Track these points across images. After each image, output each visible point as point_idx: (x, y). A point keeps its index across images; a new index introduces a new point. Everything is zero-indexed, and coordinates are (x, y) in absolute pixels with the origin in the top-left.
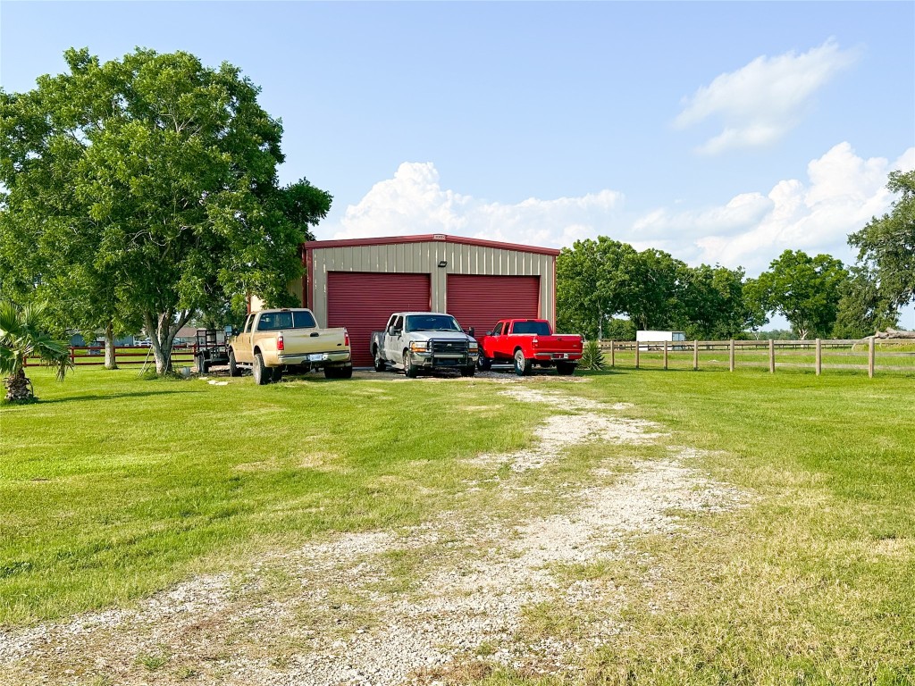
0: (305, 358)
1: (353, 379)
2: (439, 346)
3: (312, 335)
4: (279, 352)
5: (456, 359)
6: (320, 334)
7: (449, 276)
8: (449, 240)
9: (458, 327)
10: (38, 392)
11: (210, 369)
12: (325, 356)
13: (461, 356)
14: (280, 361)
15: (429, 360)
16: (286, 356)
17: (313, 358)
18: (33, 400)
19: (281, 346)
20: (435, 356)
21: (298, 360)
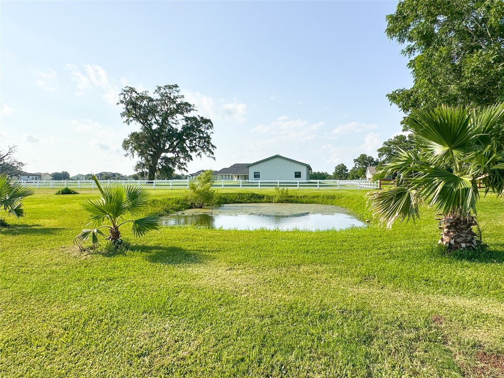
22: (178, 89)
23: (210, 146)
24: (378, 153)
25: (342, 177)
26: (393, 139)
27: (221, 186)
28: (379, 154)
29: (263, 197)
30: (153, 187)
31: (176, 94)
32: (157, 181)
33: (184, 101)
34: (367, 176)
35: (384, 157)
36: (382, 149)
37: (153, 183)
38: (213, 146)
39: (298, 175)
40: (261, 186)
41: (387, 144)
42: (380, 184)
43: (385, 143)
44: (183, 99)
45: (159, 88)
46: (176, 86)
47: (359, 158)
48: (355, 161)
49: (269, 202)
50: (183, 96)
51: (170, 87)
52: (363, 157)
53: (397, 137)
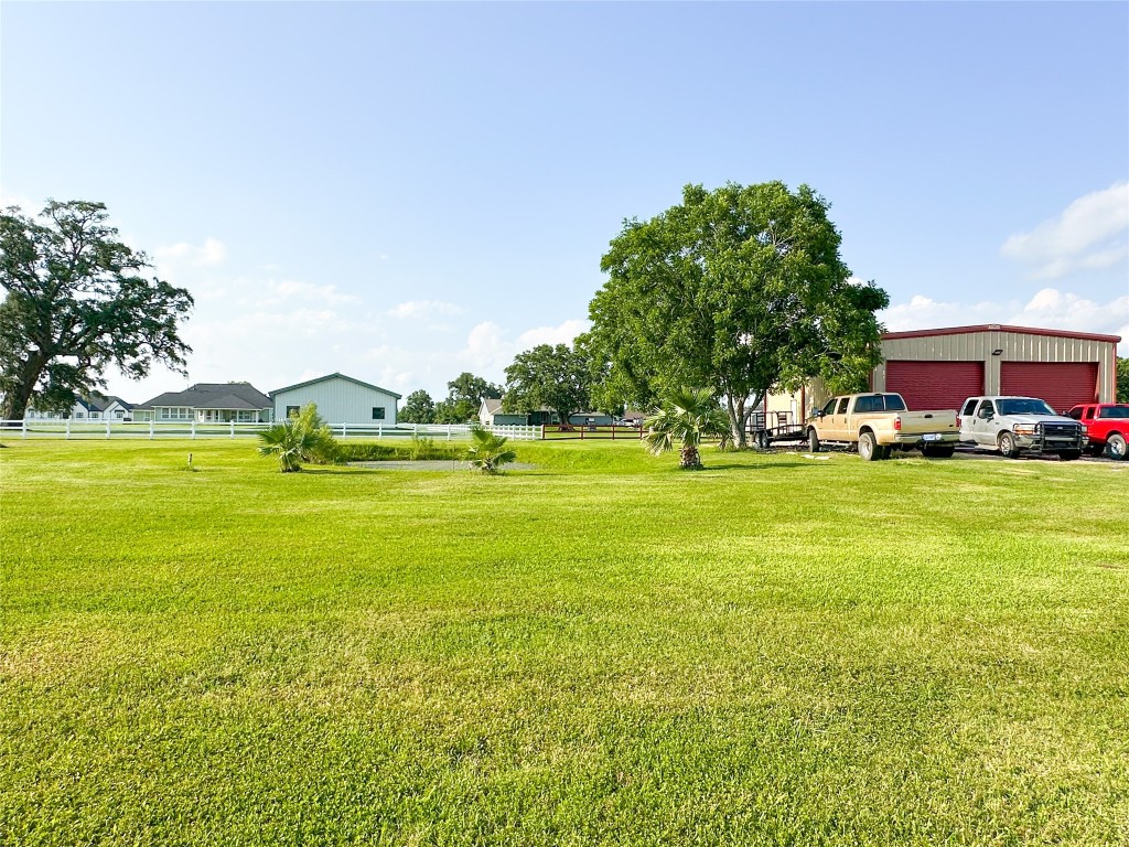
0: (920, 437)
1: (954, 458)
2: (1050, 429)
3: (926, 417)
4: (896, 432)
5: (1067, 442)
6: (934, 415)
7: (1003, 363)
8: (1003, 329)
9: (1051, 411)
10: (704, 460)
11: (772, 444)
12: (939, 436)
13: (1072, 439)
14: (897, 439)
15: (1038, 442)
16: (903, 435)
17: (927, 438)
18: (700, 467)
19: (898, 425)
20: (1047, 438)
21: (914, 439)
22: (101, 212)
23: (177, 346)
24: (506, 374)
25: (421, 417)
26: (532, 351)
27: (191, 432)
28: (509, 378)
29: (392, 450)
30: (23, 434)
31: (98, 225)
32: (29, 421)
33: (116, 239)
34: (481, 417)
35: (517, 384)
36: (515, 367)
37: (21, 425)
38: (183, 346)
39: (378, 413)
40: (347, 433)
41: (521, 361)
42: (544, 432)
43: (517, 357)
44: (116, 236)
45: (56, 206)
46: (102, 206)
47: (458, 381)
48: (452, 385)
49: (404, 459)
50: (115, 231)
51: (82, 206)
52: (466, 378)
53: (539, 349)
